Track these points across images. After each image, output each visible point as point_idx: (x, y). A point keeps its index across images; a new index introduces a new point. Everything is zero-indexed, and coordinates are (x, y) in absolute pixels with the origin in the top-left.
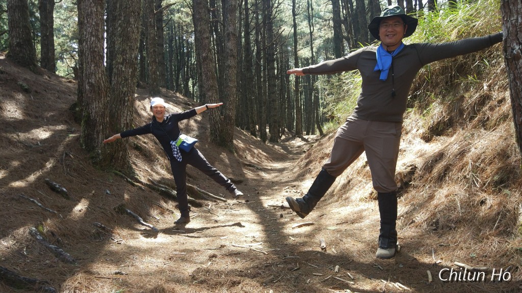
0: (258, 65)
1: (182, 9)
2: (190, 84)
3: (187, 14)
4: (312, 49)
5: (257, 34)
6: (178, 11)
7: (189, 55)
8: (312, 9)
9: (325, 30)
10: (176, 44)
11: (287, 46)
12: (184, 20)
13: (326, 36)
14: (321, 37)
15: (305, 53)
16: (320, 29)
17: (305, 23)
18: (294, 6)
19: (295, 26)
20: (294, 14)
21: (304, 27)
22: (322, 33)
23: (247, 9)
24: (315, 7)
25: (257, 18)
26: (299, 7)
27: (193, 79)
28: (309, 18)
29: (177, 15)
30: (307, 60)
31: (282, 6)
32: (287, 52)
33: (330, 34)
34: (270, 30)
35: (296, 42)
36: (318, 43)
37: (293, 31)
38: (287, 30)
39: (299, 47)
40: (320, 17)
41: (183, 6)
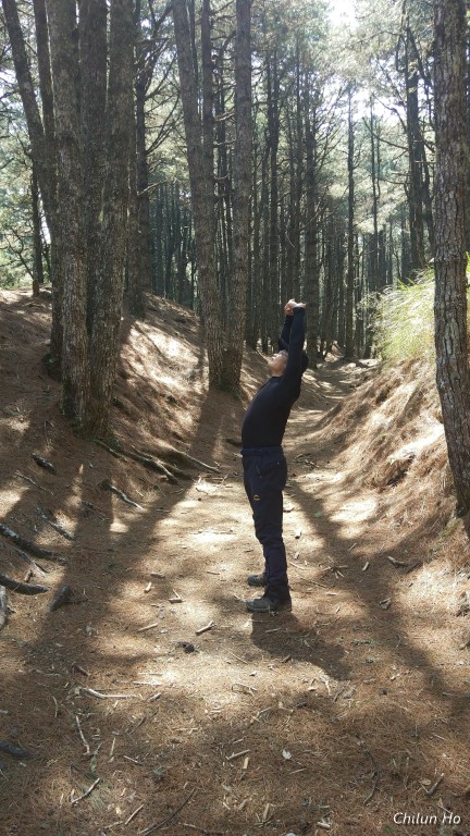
2: (188, 269)
3: (184, 167)
4: (375, 221)
6: (172, 162)
15: (366, 226)
18: (351, 154)
19: (351, 185)
20: (351, 168)
23: (274, 167)
26: (359, 154)
27: (192, 263)
29: (172, 168)
37: (348, 191)
38: (338, 190)
39: (357, 217)
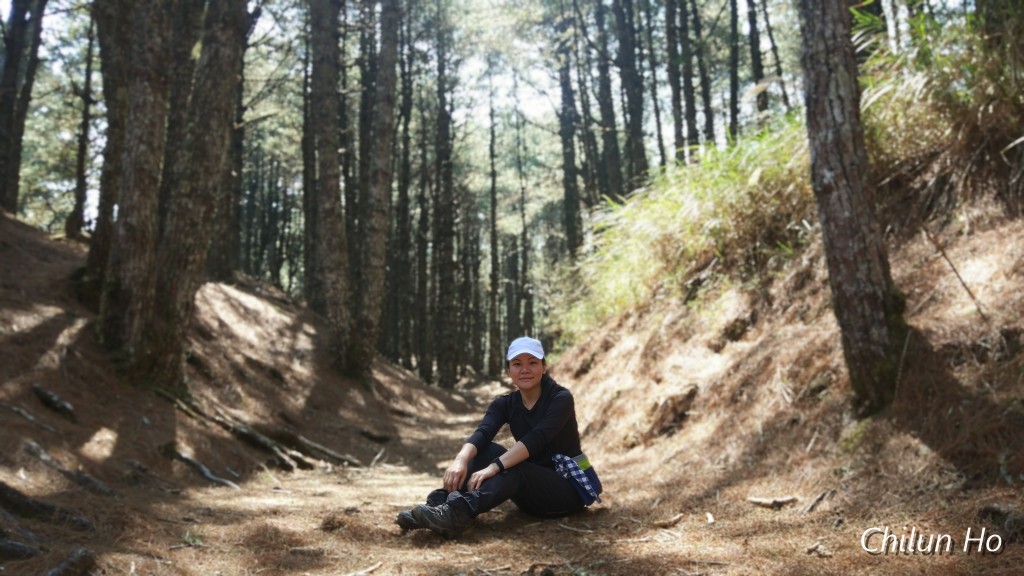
0: (423, 243)
1: (281, 130)
2: (284, 272)
3: (291, 140)
4: (523, 216)
5: (422, 185)
6: (274, 133)
7: (286, 217)
8: (525, 149)
9: (547, 186)
10: (263, 195)
11: (476, 211)
12: (285, 150)
13: (549, 199)
14: (540, 198)
15: (510, 224)
16: (537, 185)
17: (511, 173)
18: (493, 141)
21: (509, 179)
22: (542, 191)
23: (406, 139)
24: (529, 143)
25: (423, 156)
26: (502, 143)
27: (292, 263)
28: (519, 164)
29: (271, 140)
30: (513, 238)
31: (470, 140)
32: (477, 220)
33: (557, 194)
34: (448, 179)
35: (494, 203)
36: (533, 208)
37: (489, 184)
38: (478, 183)
39: (500, 214)
40: (538, 164)
41: (283, 125)
